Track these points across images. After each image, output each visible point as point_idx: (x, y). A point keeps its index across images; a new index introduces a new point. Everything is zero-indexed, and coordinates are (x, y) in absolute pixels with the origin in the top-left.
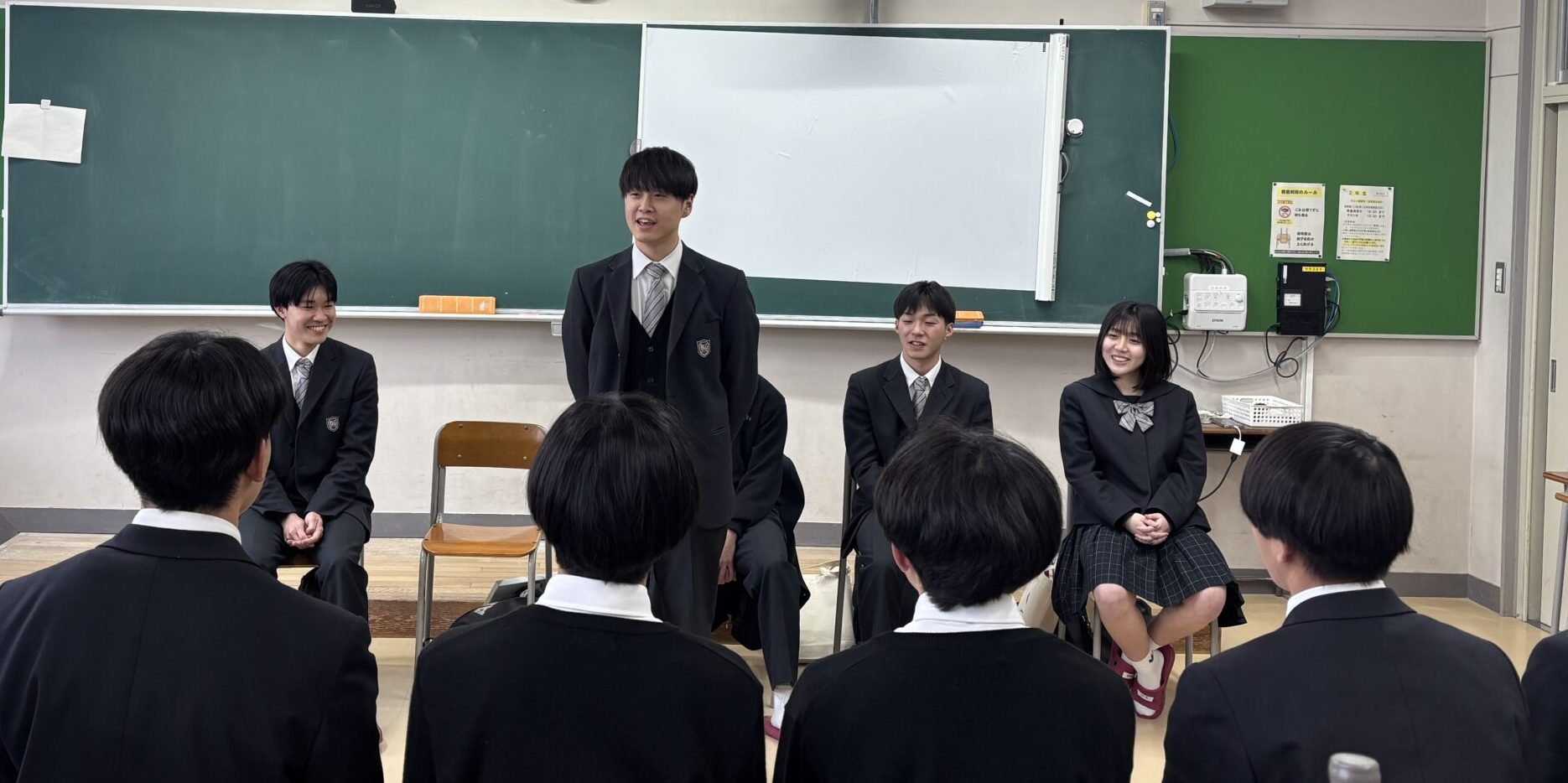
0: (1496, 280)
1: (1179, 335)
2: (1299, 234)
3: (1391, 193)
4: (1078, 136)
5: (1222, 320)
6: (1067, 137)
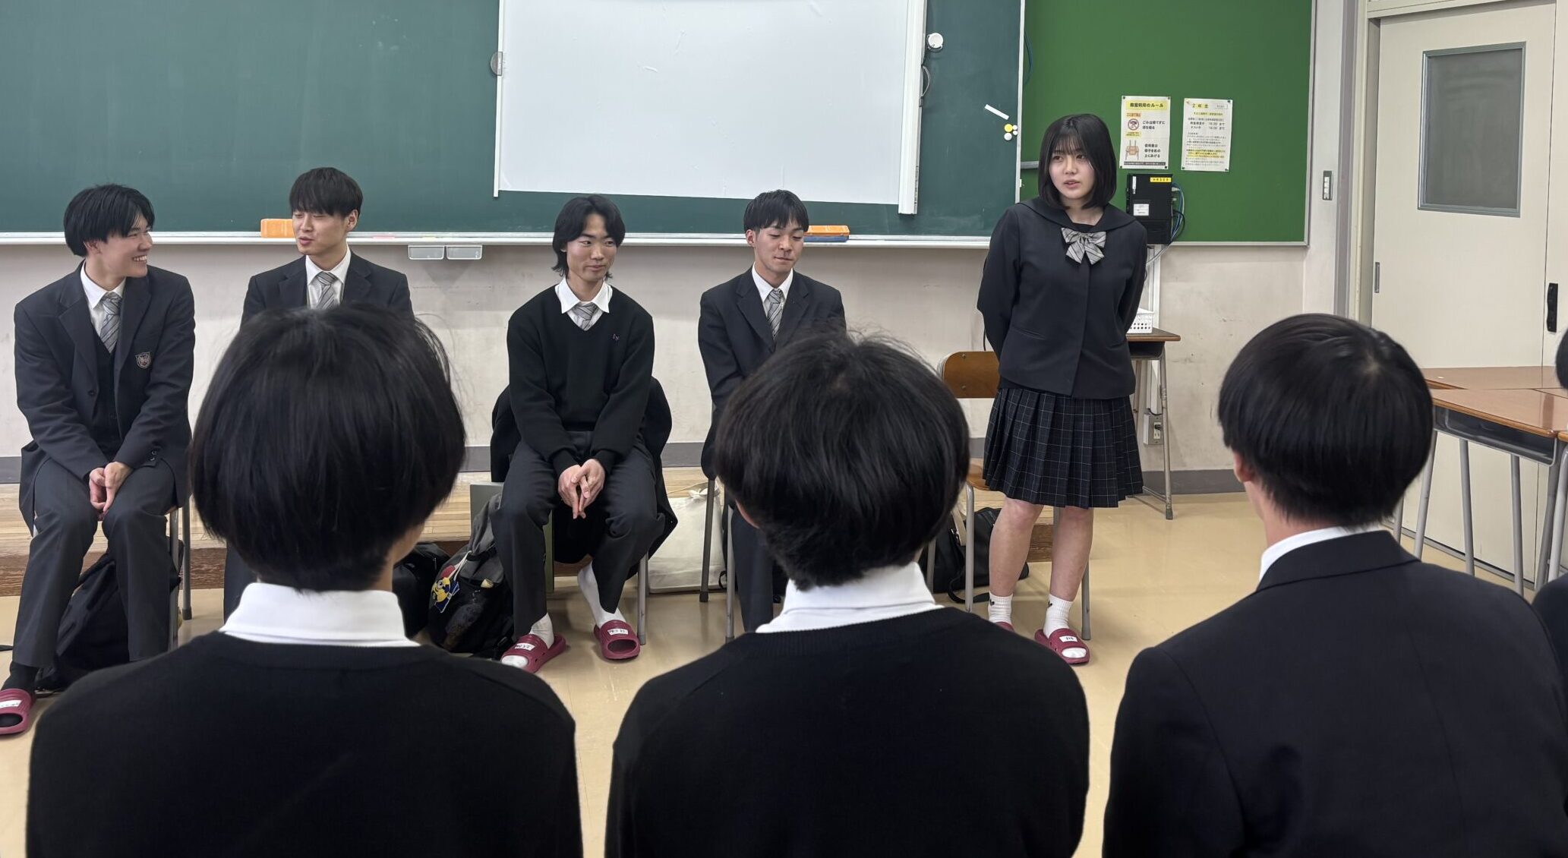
0: (1324, 188)
2: (1146, 146)
3: (1230, 106)
4: (938, 50)
6: (928, 51)
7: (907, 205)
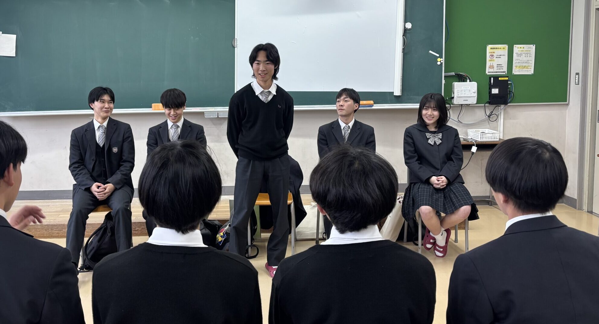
0: (576, 80)
1: (451, 107)
2: (497, 65)
3: (534, 47)
4: (410, 29)
5: (467, 100)
6: (405, 30)
7: (397, 92)
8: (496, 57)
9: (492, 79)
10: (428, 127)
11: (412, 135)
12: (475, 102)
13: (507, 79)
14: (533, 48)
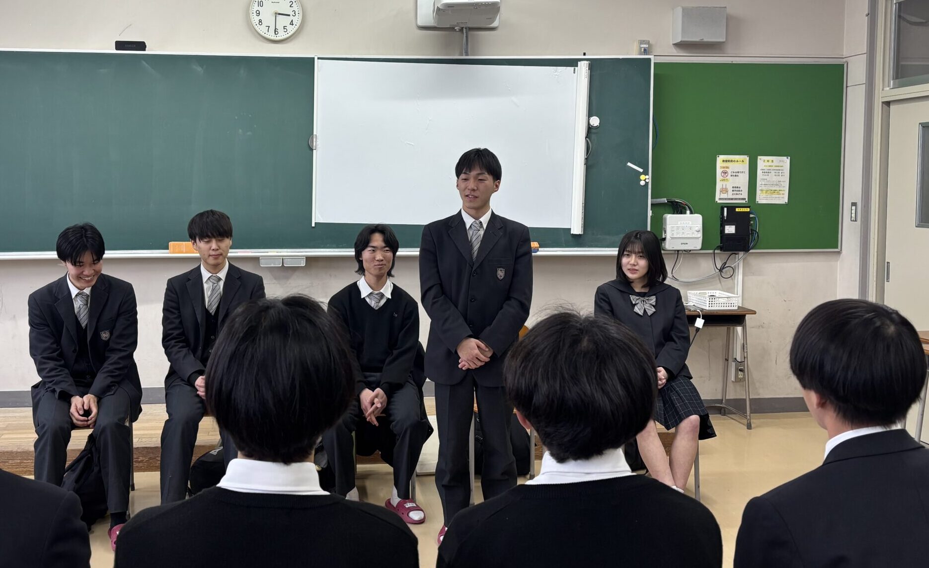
0: (851, 213)
2: (733, 188)
3: (788, 161)
4: (597, 127)
5: (687, 244)
6: (590, 128)
7: (577, 229)
8: (731, 176)
9: (725, 209)
10: (633, 285)
11: (609, 299)
12: (699, 246)
13: (748, 210)
14: (786, 162)
